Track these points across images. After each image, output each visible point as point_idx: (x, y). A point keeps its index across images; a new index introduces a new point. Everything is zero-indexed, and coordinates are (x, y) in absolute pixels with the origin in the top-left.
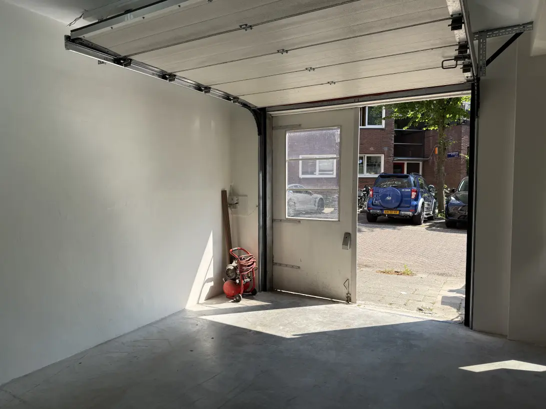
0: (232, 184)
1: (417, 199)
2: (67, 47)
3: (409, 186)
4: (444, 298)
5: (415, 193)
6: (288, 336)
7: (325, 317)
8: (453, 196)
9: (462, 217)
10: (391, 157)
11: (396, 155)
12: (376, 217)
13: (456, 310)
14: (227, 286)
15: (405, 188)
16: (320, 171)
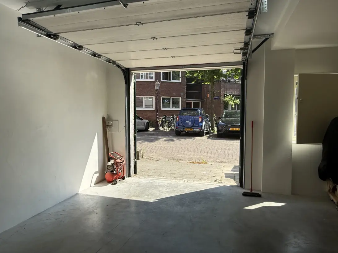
0: (108, 113)
1: (202, 122)
2: (20, 25)
3: (198, 115)
4: (225, 174)
5: (201, 119)
6: (152, 201)
7: (169, 189)
8: (220, 120)
9: (225, 132)
10: (184, 98)
11: (187, 98)
12: (180, 133)
13: (233, 180)
14: (108, 175)
15: (195, 116)
16: (145, 106)
